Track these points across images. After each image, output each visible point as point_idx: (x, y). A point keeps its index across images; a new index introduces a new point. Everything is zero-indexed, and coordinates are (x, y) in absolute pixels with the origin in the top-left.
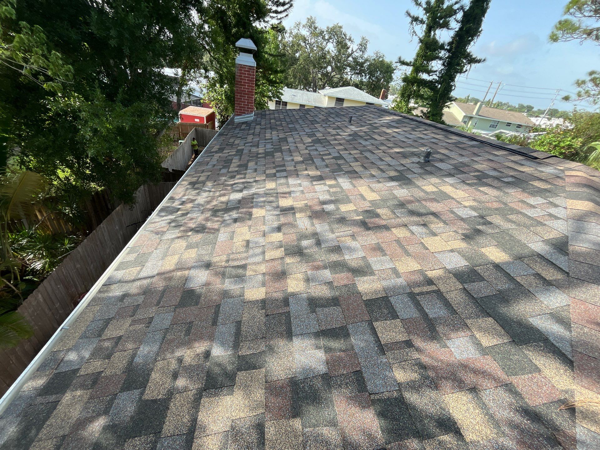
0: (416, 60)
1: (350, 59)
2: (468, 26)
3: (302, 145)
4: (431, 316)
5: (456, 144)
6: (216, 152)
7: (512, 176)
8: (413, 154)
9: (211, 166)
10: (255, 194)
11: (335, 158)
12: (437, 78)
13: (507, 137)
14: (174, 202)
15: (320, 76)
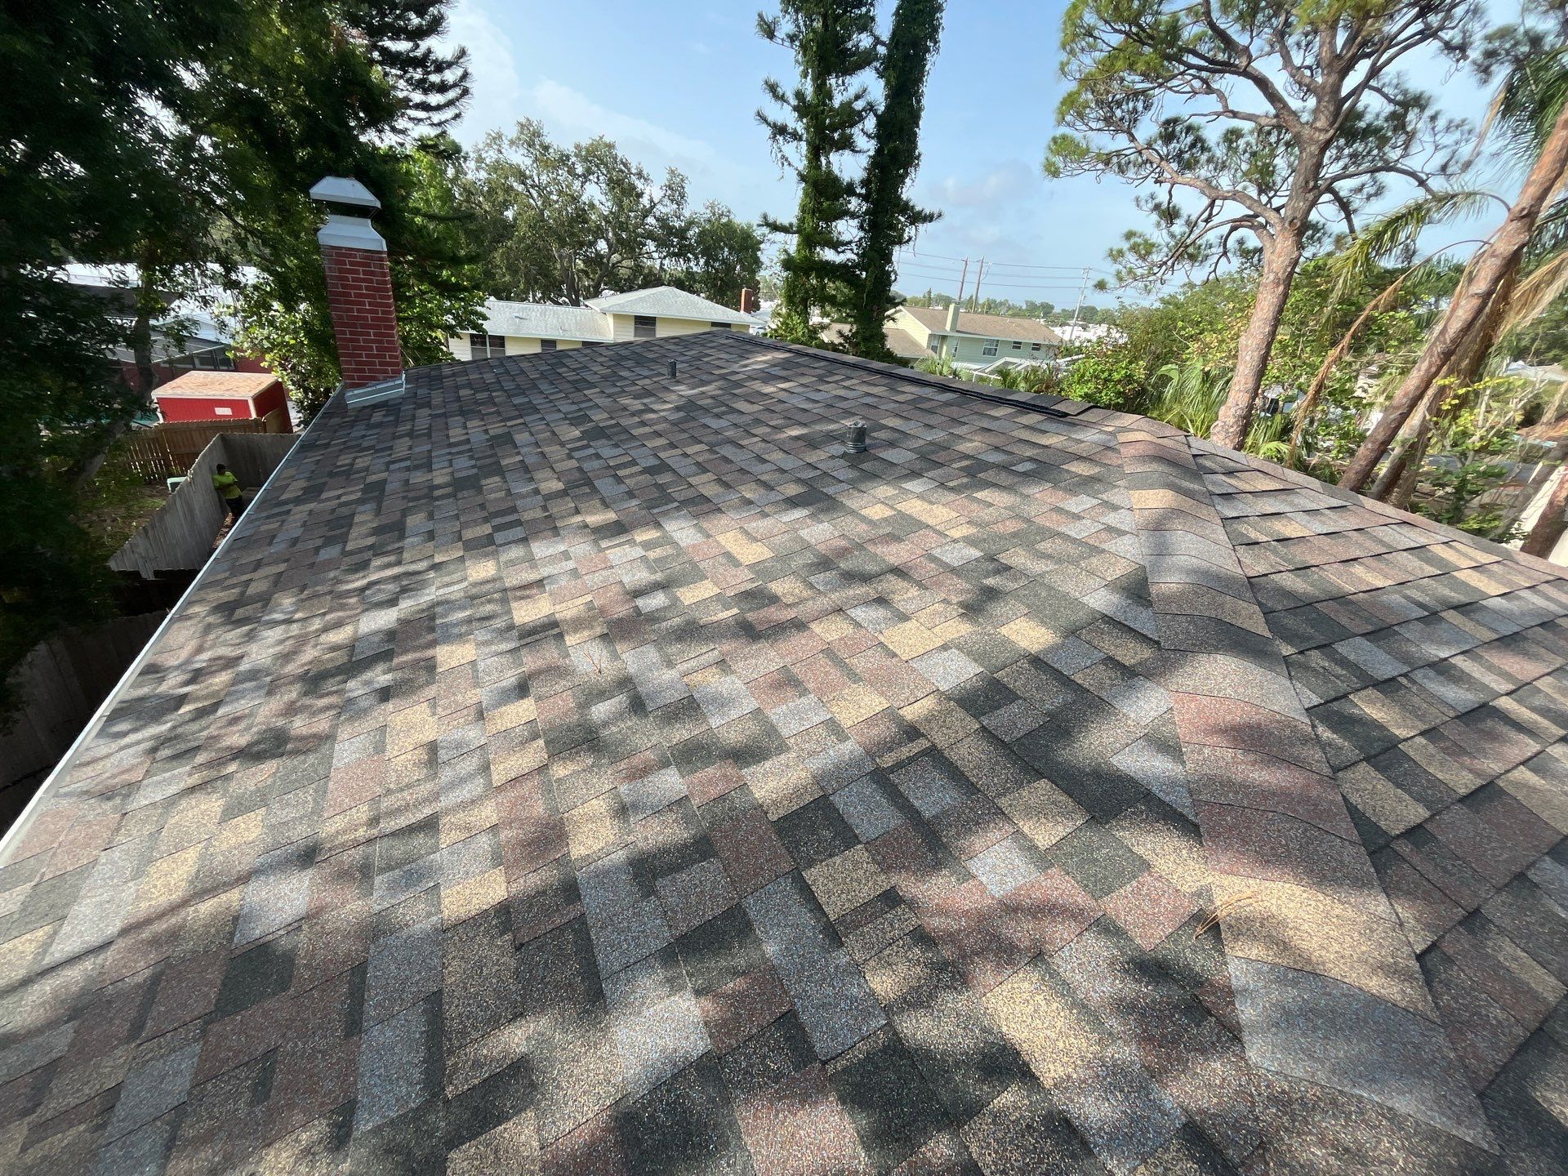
0: (802, 220)
1: (650, 220)
2: (891, 145)
3: (558, 447)
4: (927, 815)
5: (915, 403)
6: (298, 501)
7: (1030, 459)
8: (831, 437)
9: (283, 546)
10: (439, 604)
11: (648, 471)
12: (855, 257)
13: (1019, 373)
14: (162, 680)
15: (580, 264)
